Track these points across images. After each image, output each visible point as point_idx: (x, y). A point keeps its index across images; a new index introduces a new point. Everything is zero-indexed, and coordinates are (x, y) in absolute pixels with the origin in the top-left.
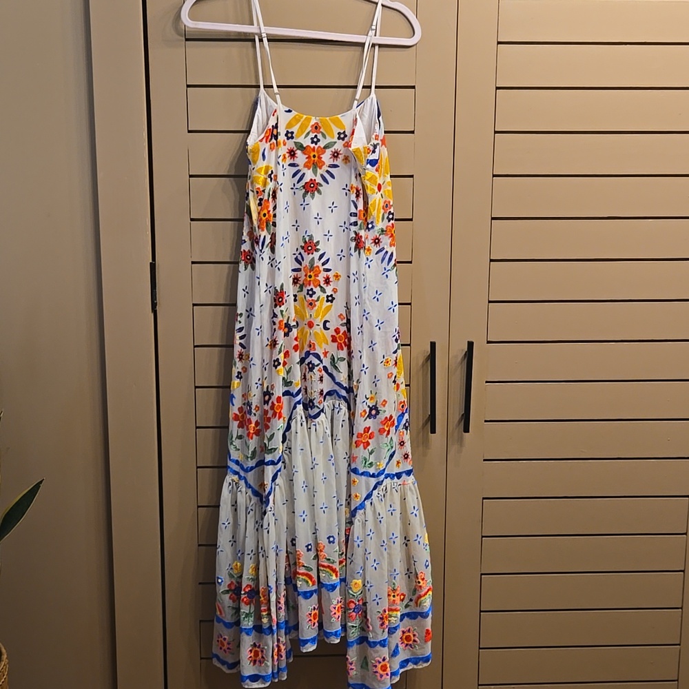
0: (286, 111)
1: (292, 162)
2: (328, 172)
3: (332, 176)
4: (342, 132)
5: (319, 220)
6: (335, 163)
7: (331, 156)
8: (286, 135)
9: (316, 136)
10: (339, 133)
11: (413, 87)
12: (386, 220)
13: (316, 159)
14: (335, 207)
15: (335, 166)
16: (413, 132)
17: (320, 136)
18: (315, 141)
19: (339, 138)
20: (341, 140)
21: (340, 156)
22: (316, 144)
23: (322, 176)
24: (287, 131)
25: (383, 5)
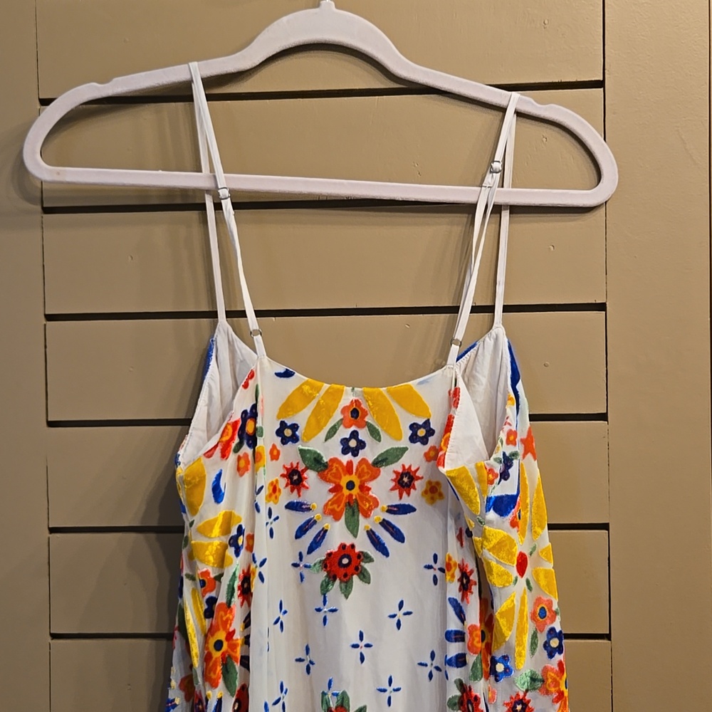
0: (279, 375)
1: (294, 498)
2: (386, 524)
3: (398, 536)
4: (421, 422)
5: (365, 651)
6: (406, 500)
7: (393, 484)
8: (279, 433)
9: (354, 435)
10: (414, 427)
11: (601, 307)
12: (541, 653)
13: (355, 491)
14: (409, 613)
15: (405, 509)
16: (603, 417)
17: (364, 434)
18: (352, 446)
19: (413, 439)
20: (418, 444)
21: (417, 483)
22: (355, 454)
23: (372, 536)
24: (283, 424)
25: (519, 114)
